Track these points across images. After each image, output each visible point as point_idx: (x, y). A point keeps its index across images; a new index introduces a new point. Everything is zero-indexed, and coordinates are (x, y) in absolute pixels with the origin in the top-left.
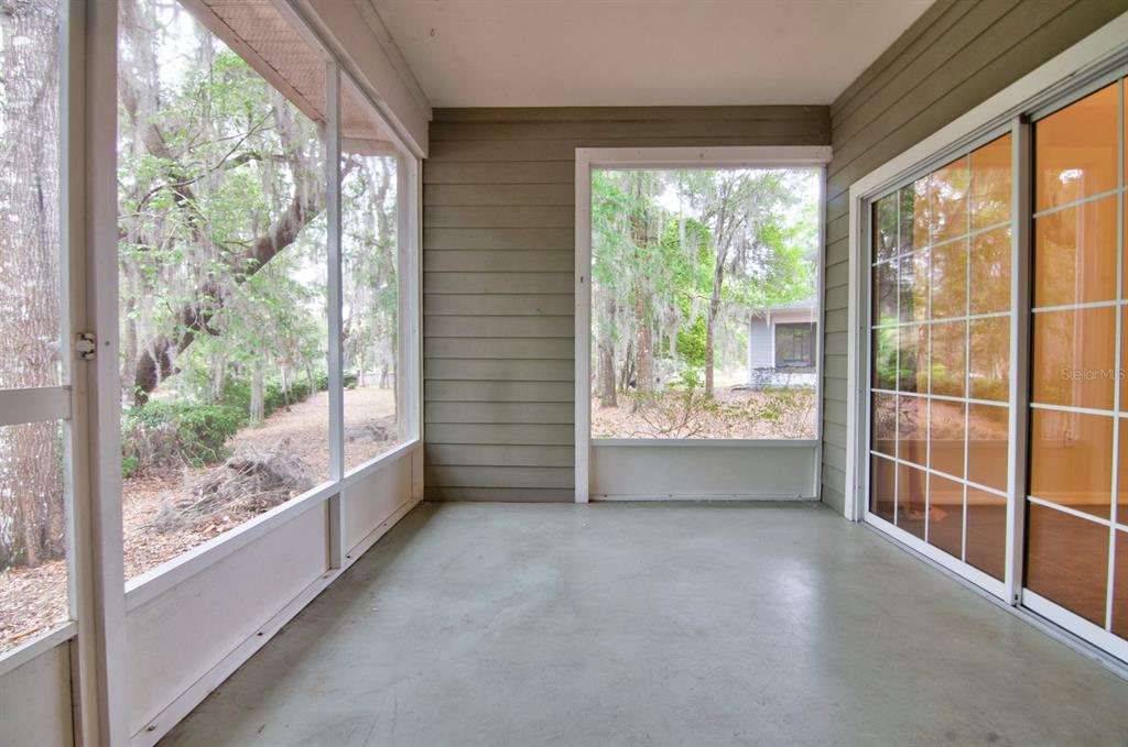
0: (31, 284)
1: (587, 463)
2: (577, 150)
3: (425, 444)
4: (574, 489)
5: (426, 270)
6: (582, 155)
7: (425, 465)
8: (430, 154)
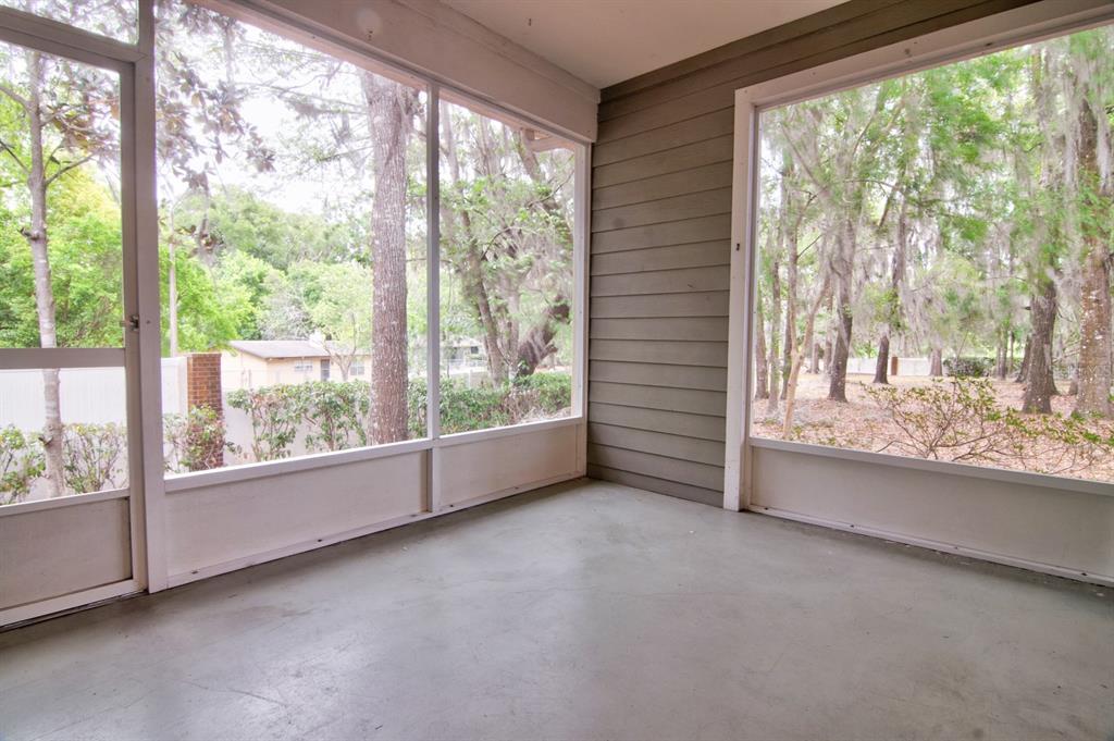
0: (386, 286)
1: (738, 464)
2: (737, 92)
3: (589, 422)
4: (723, 492)
5: (594, 252)
6: (743, 97)
7: (588, 442)
8: (599, 138)
